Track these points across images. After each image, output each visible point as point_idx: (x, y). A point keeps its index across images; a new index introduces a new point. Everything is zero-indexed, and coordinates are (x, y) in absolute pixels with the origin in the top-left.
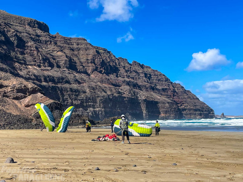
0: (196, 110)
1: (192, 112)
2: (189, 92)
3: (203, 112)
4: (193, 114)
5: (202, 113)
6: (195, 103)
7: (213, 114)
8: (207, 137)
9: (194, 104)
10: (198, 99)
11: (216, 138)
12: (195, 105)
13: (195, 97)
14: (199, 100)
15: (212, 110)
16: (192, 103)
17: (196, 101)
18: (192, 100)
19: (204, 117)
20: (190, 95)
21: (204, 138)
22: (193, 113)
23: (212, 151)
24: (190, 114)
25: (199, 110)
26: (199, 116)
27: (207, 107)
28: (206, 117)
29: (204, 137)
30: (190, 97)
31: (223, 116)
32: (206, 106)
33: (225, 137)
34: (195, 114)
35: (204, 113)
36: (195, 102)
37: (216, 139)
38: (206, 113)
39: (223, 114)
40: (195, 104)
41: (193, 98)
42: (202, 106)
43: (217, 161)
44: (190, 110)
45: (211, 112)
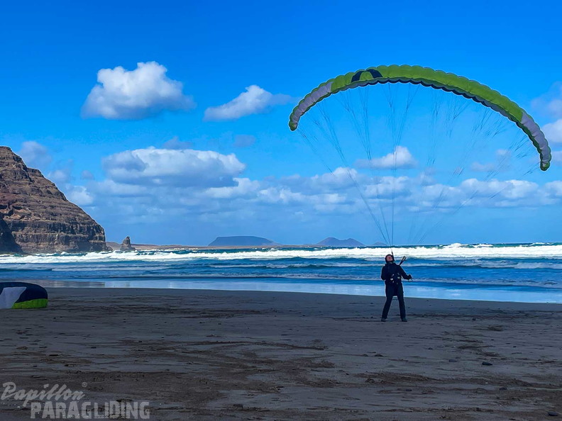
0: (54, 228)
1: (41, 232)
2: (37, 173)
3: (73, 232)
4: (45, 238)
5: (70, 235)
6: (52, 207)
7: (101, 238)
8: (78, 304)
9: (49, 209)
10: (62, 195)
11: (102, 305)
12: (52, 214)
13: (53, 190)
14: (65, 200)
15: (98, 229)
16: (45, 208)
17: (55, 201)
18: (44, 199)
19: (77, 247)
20: (38, 182)
21: (70, 306)
22: (46, 236)
23: (85, 341)
24: (38, 239)
25: (64, 228)
26: (61, 246)
27: (85, 219)
28: (83, 247)
29: (70, 304)
30: (38, 190)
31: (128, 246)
32: (83, 215)
33: (127, 303)
34: (52, 239)
35: (76, 238)
36: (53, 204)
37: (102, 308)
38: (82, 236)
39: (128, 241)
40: (52, 211)
41: (49, 192)
42: (71, 217)
43: (93, 368)
44: (37, 226)
45: (97, 235)
